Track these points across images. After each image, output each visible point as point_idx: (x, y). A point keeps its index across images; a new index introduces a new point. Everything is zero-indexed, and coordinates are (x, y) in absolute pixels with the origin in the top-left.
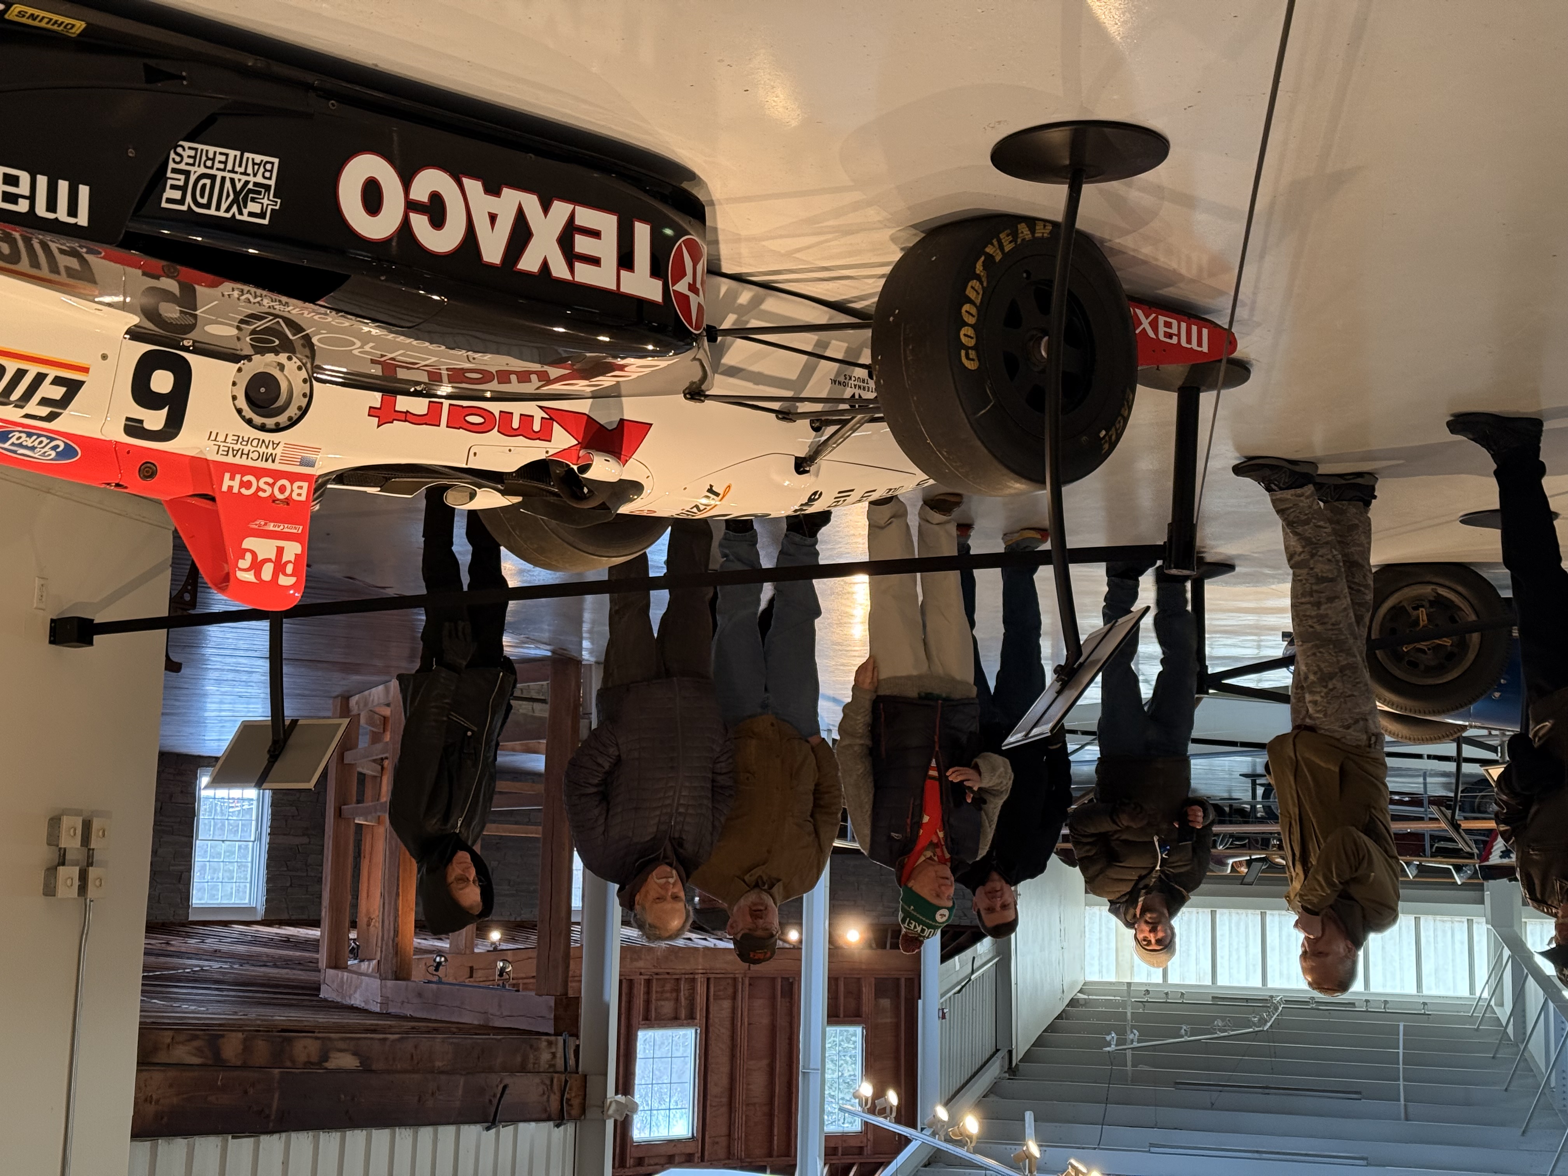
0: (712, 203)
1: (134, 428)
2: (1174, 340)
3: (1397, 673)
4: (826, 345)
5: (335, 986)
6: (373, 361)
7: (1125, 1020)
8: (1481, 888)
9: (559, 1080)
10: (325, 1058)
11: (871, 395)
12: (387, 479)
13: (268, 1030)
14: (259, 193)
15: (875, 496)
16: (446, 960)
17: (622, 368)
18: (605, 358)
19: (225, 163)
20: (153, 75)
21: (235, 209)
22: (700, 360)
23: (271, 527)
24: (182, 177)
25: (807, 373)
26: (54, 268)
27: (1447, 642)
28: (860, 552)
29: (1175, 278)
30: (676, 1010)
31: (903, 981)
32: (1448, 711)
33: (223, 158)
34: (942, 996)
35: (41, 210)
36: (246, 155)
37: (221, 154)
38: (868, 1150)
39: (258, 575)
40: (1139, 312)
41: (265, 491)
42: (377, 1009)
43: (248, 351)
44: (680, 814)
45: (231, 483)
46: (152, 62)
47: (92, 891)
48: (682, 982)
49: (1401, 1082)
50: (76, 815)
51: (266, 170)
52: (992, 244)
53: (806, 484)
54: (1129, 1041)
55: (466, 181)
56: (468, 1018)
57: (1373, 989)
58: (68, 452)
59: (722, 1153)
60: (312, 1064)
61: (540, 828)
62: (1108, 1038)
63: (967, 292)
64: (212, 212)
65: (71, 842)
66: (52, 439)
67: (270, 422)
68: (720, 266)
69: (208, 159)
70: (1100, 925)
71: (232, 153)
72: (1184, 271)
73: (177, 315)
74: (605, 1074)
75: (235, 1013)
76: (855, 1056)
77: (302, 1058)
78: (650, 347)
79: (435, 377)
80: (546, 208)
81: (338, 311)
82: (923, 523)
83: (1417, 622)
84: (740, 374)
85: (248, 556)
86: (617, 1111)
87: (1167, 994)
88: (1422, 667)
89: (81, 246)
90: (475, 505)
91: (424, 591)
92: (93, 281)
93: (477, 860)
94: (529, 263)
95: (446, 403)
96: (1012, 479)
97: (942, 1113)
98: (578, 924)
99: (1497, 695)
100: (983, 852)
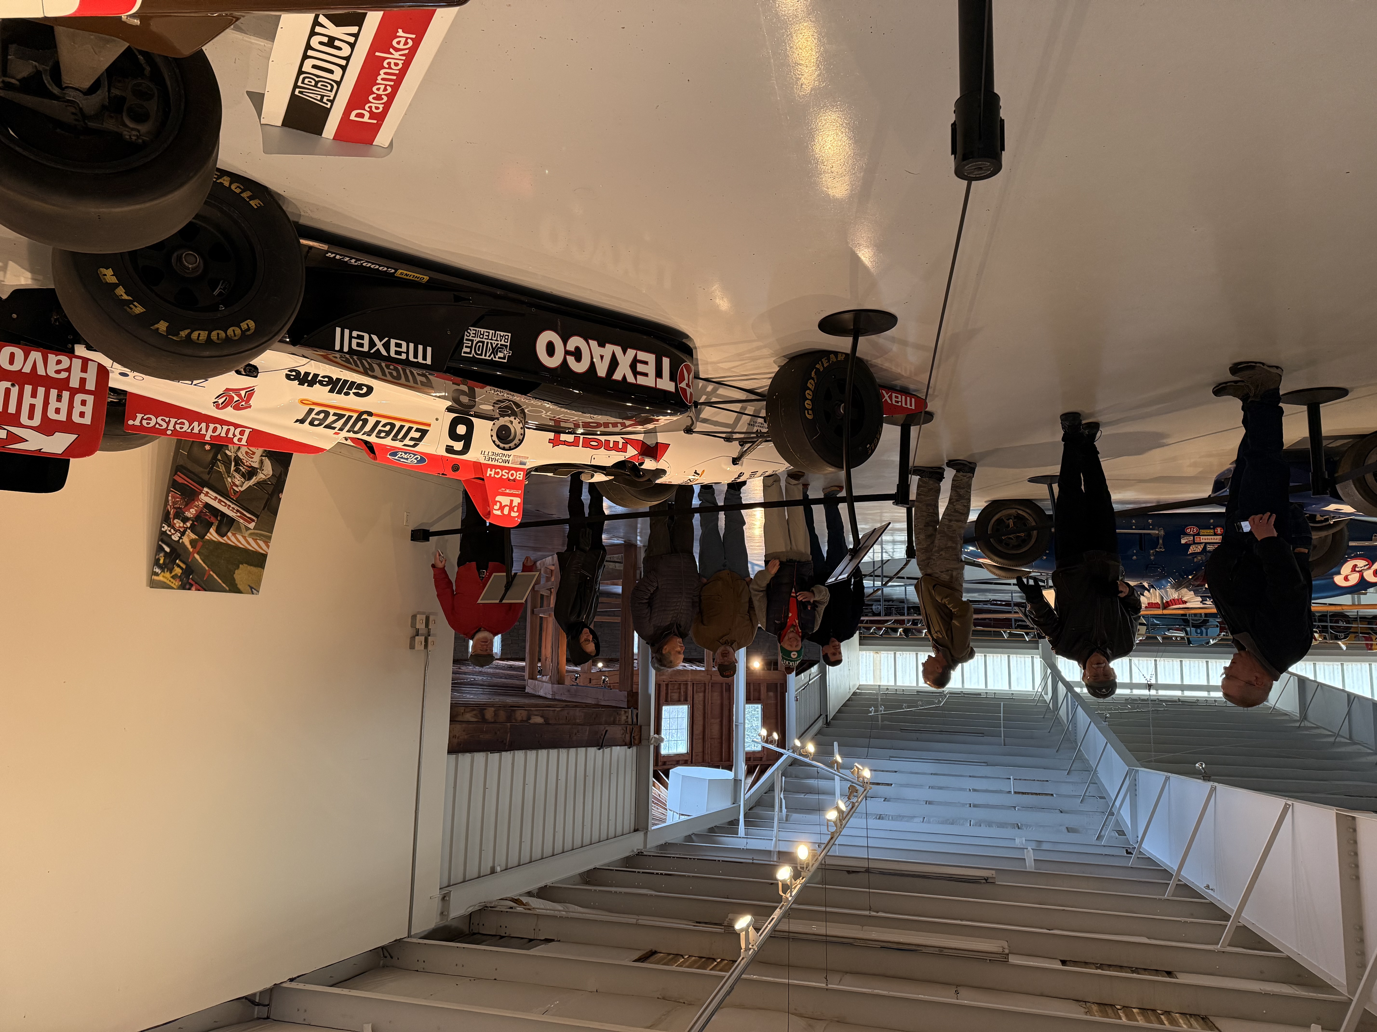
0: (696, 348)
1: (449, 449)
2: (900, 404)
3: (1000, 548)
4: (745, 409)
5: (532, 687)
6: (550, 419)
7: (878, 701)
8: (1037, 642)
9: (630, 728)
10: (529, 718)
11: (765, 430)
12: (556, 470)
13: (505, 707)
14: (503, 349)
15: (767, 474)
16: (580, 676)
17: (657, 420)
18: (650, 416)
19: (488, 336)
20: (457, 299)
21: (492, 355)
22: (691, 417)
23: (508, 491)
24: (470, 343)
25: (737, 420)
26: (415, 381)
27: (1022, 534)
28: (759, 498)
29: (899, 376)
30: (679, 697)
31: (779, 684)
32: (1023, 565)
33: (487, 334)
34: (796, 691)
35: (411, 358)
36: (497, 332)
37: (486, 332)
38: (764, 759)
39: (502, 512)
40: (884, 392)
41: (505, 476)
42: (550, 697)
43: (497, 416)
44: (681, 613)
45: (491, 473)
46: (456, 293)
47: (430, 647)
48: (682, 685)
49: (1002, 729)
50: (423, 614)
51: (505, 339)
52: (819, 364)
53: (737, 469)
54: (879, 711)
55: (590, 341)
56: (589, 701)
57: (989, 688)
58: (422, 460)
59: (700, 760)
60: (523, 721)
61: (620, 618)
62: (870, 709)
63: (808, 385)
64: (483, 357)
65: (421, 625)
66: (415, 455)
67: (507, 446)
68: (699, 375)
69: (481, 334)
70: (866, 659)
71: (491, 332)
72: (903, 373)
73: (467, 401)
74: (650, 725)
75: (490, 699)
76: (758, 717)
77: (519, 719)
78: (669, 411)
79: (577, 426)
80: (624, 353)
81: (536, 398)
82: (788, 484)
83: (1008, 526)
84: (709, 421)
85: (498, 504)
86: (655, 741)
87: (896, 690)
88: (1011, 546)
89: (426, 372)
90: (592, 480)
91: (568, 517)
92: (432, 387)
93: (592, 632)
94: (617, 376)
95: (582, 437)
96: (829, 466)
97: (798, 743)
98: (636, 659)
99: (1045, 557)
100: (816, 629)
